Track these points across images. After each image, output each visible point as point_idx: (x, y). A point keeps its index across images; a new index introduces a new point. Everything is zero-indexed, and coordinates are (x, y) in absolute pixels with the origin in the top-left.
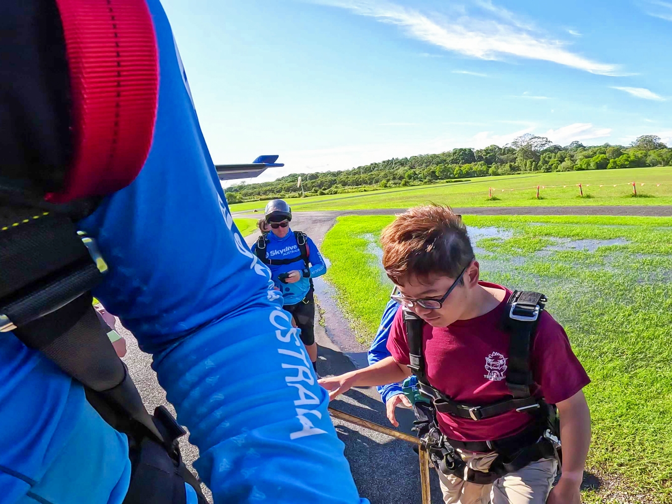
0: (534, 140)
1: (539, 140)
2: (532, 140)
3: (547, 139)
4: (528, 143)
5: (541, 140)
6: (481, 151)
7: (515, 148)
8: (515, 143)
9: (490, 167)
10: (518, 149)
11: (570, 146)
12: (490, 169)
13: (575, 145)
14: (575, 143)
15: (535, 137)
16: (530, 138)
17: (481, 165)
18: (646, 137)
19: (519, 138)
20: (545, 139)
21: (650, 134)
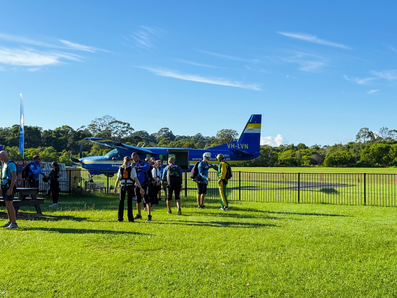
0: (115, 125)
1: (120, 125)
2: (112, 125)
3: (129, 125)
4: (107, 128)
5: (122, 125)
6: (50, 132)
7: (92, 133)
8: (93, 126)
9: (60, 155)
10: (95, 134)
11: (158, 134)
12: (60, 157)
13: (164, 133)
14: (165, 131)
15: (116, 121)
16: (110, 121)
17: (49, 150)
18: (225, 132)
19: (98, 121)
20: (126, 125)
21: (229, 129)
